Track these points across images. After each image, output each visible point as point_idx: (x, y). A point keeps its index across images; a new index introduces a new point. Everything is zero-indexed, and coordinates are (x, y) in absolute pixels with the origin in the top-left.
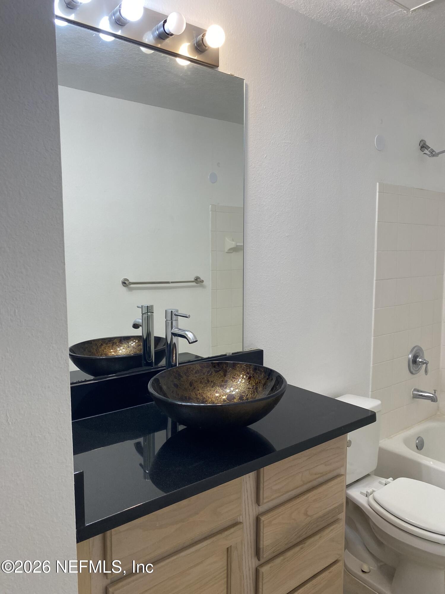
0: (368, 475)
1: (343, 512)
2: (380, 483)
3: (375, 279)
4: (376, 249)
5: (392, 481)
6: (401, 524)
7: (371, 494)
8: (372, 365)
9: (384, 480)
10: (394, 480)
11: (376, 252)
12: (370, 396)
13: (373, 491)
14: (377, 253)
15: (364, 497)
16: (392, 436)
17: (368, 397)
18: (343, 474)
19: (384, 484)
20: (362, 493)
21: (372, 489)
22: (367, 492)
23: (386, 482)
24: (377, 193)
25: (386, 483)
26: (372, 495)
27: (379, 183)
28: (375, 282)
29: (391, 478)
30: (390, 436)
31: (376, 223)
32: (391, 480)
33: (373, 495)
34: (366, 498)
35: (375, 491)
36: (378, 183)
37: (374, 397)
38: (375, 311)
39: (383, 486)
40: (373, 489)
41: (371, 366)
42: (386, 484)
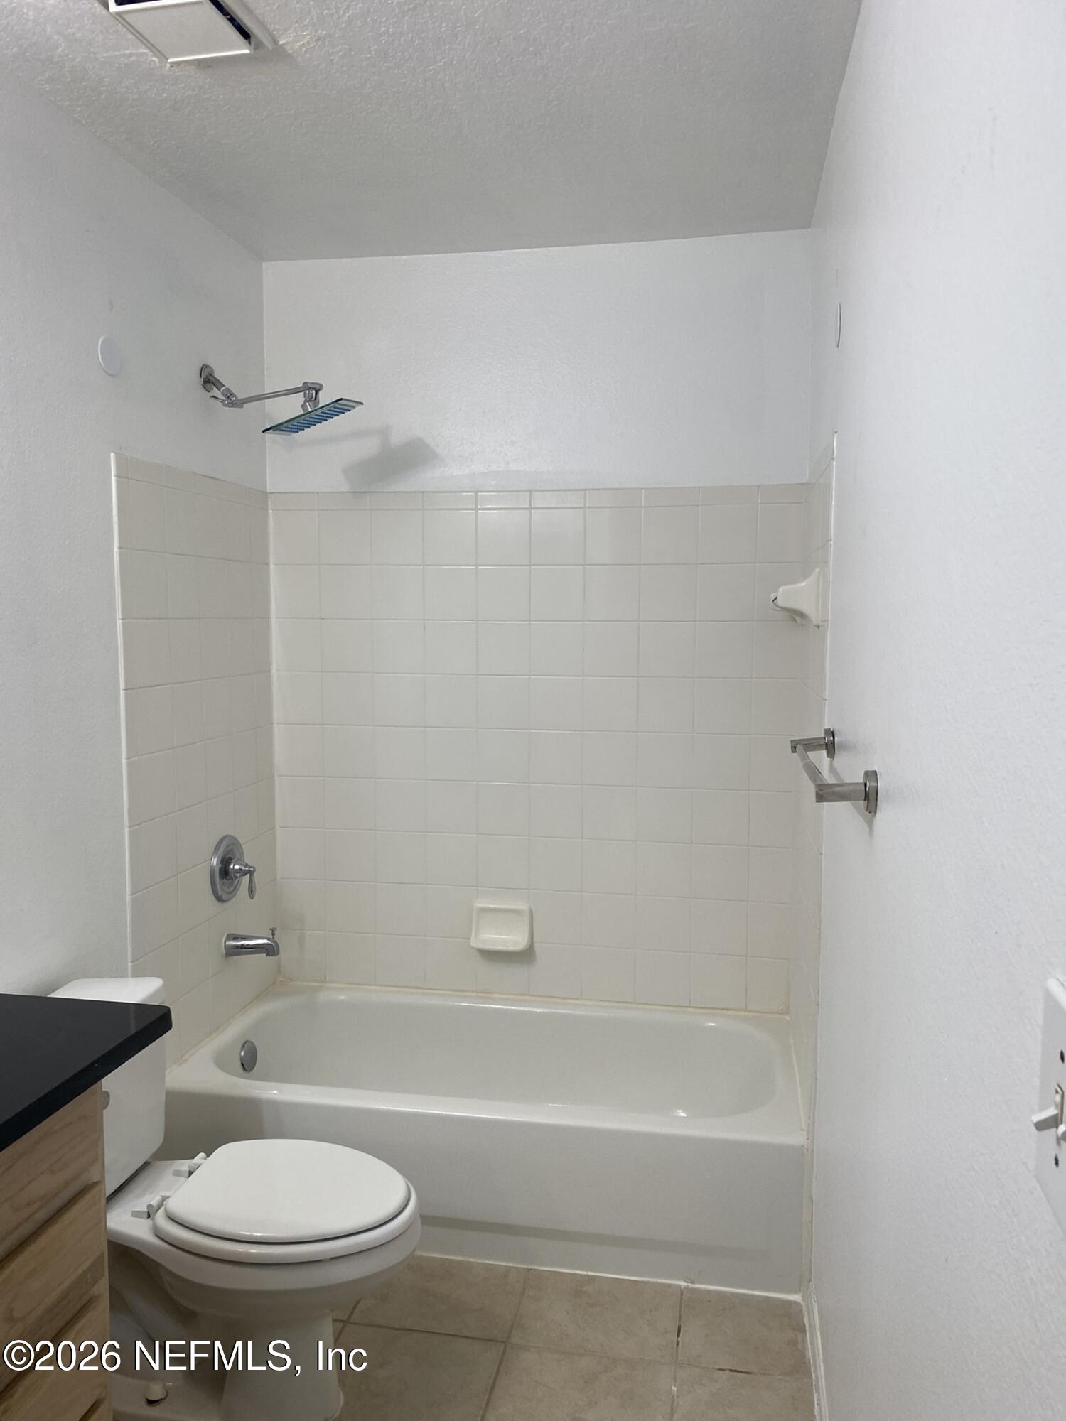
0: (146, 1165)
1: (103, 1276)
2: (177, 1173)
3: (122, 686)
4: (119, 615)
5: (205, 1159)
6: (232, 1249)
7: (159, 1209)
8: (130, 897)
9: (184, 1165)
10: (208, 1157)
11: (121, 621)
12: (129, 975)
13: (164, 1199)
14: (123, 624)
15: (144, 1220)
16: (187, 1056)
17: (125, 977)
18: (95, 1180)
19: (187, 1174)
20: (136, 1214)
21: (161, 1194)
22: (150, 1206)
23: (189, 1167)
24: (114, 479)
25: (192, 1170)
26: (162, 1208)
27: (115, 453)
28: (122, 693)
29: (202, 1155)
30: (182, 1056)
31: (116, 549)
32: (202, 1158)
33: (166, 1209)
34: (149, 1221)
35: (168, 1197)
36: (112, 454)
37: (139, 972)
38: (129, 765)
39: (185, 1179)
40: (164, 1195)
41: (127, 900)
42: (191, 1173)
